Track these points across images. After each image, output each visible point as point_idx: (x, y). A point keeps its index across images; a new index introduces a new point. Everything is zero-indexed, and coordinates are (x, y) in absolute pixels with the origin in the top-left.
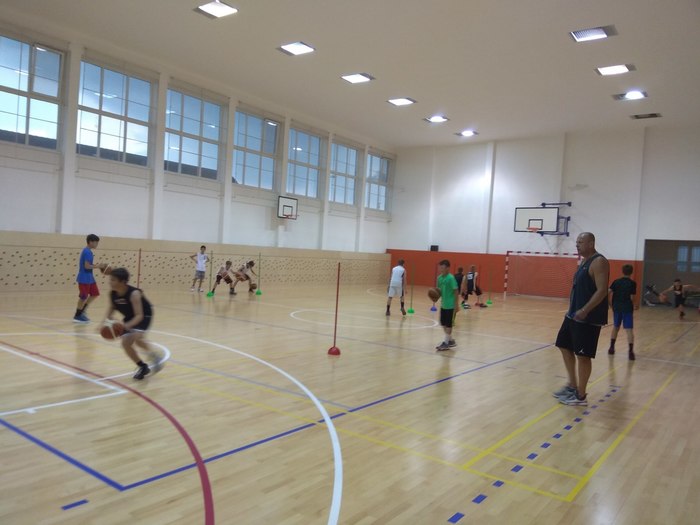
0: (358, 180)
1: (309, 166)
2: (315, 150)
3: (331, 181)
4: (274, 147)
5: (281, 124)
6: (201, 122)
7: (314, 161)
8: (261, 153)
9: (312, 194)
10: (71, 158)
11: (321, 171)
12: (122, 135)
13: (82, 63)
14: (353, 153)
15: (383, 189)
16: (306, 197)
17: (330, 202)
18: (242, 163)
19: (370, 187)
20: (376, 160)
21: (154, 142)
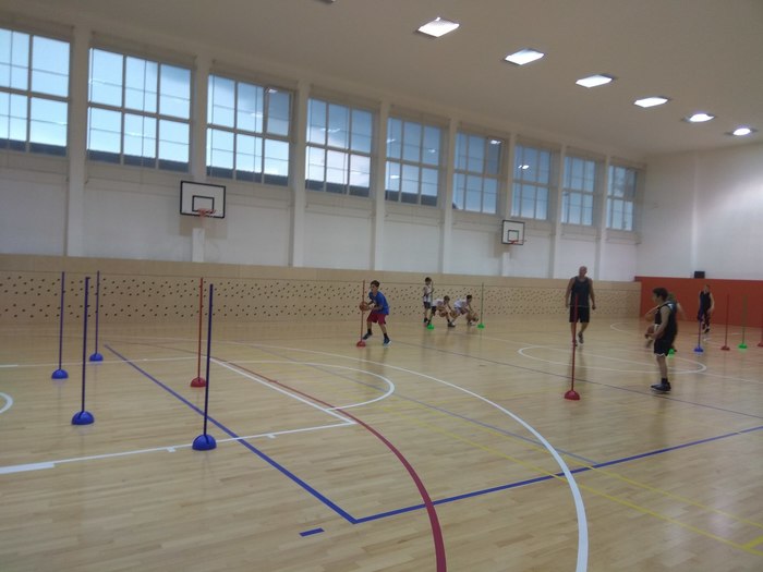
0: (598, 197)
1: (537, 185)
2: (544, 167)
3: (563, 200)
4: (498, 167)
5: (505, 141)
6: (421, 148)
7: (544, 179)
8: (484, 175)
9: (541, 215)
10: (301, 194)
11: (552, 189)
12: (346, 168)
13: (309, 101)
14: (591, 166)
15: (630, 206)
16: (534, 219)
17: (563, 224)
18: (463, 186)
19: (612, 205)
20: (621, 173)
21: (376, 173)
